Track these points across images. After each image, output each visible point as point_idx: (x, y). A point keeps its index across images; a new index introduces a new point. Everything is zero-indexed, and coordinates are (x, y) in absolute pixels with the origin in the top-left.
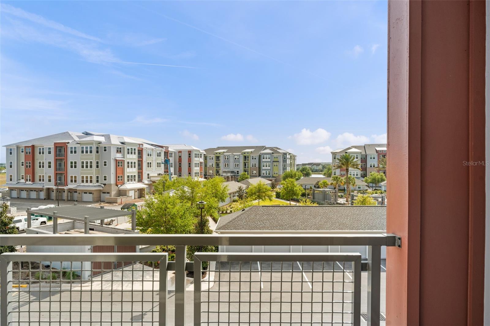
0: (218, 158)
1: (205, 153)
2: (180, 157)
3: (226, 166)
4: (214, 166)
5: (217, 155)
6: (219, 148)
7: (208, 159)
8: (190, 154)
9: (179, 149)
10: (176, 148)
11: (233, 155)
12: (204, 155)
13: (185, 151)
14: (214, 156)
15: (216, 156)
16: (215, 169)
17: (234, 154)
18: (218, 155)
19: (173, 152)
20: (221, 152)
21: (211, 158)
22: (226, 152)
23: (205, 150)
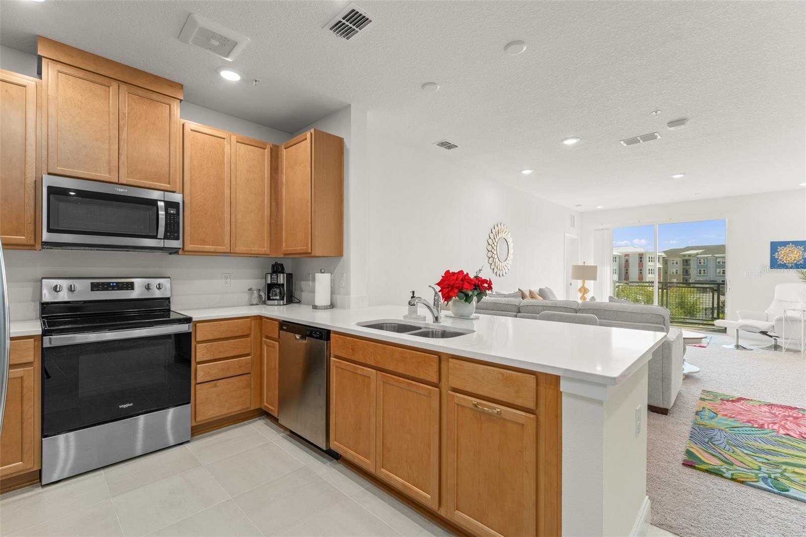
0: (686, 262)
1: (665, 256)
2: (627, 261)
3: (700, 273)
4: (680, 272)
5: (684, 258)
6: (688, 249)
7: (669, 263)
8: (641, 258)
9: (625, 251)
10: (621, 251)
11: (715, 258)
12: (663, 258)
13: (634, 254)
14: (679, 260)
15: (683, 260)
16: (682, 277)
17: (716, 255)
18: (687, 258)
19: (617, 255)
20: (692, 254)
21: (675, 262)
22: (702, 254)
23: (665, 252)
